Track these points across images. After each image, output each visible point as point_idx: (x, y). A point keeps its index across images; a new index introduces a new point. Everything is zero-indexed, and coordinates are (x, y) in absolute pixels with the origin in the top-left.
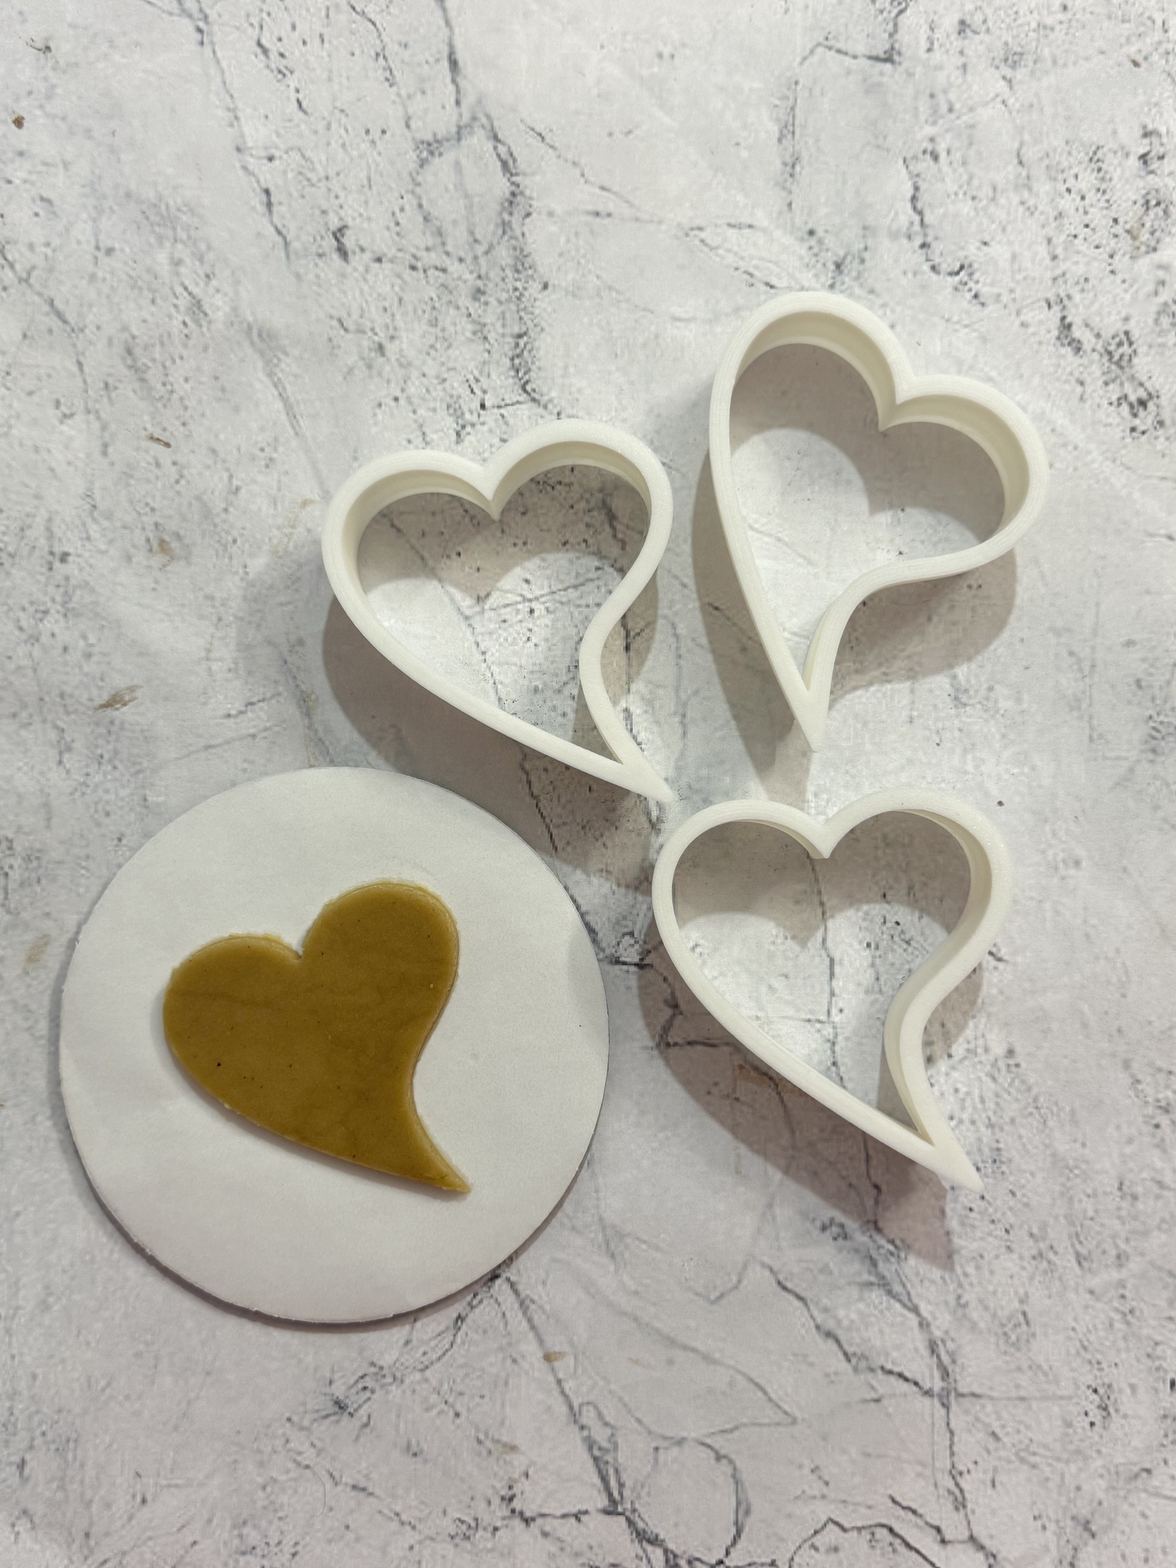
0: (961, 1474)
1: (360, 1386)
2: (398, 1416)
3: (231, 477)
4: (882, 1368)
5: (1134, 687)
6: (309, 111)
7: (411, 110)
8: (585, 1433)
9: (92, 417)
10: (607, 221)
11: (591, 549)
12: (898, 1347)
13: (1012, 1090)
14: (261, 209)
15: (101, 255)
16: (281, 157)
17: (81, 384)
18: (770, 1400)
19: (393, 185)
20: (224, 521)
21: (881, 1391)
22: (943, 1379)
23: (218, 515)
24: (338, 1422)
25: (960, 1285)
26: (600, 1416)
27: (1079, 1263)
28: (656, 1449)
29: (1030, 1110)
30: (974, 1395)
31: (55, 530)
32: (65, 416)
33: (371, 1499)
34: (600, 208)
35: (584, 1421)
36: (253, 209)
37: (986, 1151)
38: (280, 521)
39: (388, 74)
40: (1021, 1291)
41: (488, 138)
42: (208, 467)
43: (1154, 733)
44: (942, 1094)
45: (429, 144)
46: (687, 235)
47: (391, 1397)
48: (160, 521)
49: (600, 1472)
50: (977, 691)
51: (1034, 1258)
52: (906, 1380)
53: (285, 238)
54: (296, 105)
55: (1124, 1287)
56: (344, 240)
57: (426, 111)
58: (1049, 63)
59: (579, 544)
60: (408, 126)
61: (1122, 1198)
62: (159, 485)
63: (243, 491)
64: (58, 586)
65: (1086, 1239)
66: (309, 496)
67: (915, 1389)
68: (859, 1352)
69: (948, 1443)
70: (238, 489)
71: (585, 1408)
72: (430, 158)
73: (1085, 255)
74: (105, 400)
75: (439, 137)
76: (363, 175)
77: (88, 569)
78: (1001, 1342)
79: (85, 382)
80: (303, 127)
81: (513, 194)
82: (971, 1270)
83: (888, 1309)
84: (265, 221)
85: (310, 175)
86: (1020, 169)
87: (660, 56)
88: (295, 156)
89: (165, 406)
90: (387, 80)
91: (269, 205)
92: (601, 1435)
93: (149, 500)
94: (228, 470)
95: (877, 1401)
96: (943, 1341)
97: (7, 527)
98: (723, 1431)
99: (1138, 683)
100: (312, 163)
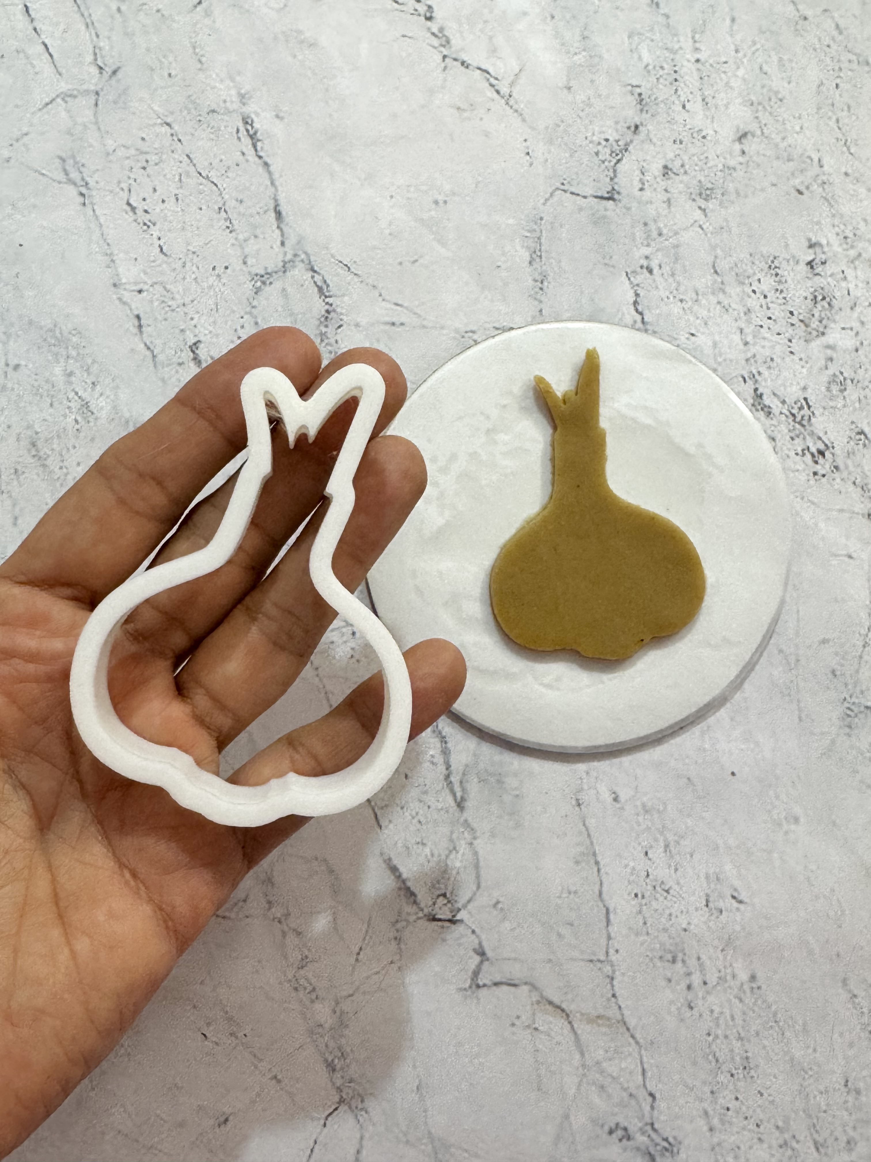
5: (830, 676)
6: (168, 254)
7: (247, 250)
10: (400, 329)
13: (756, 1009)
16: (147, 291)
27: (817, 1149)
29: (770, 1024)
34: (394, 320)
37: (738, 1059)
39: (228, 224)
41: (307, 270)
43: (849, 712)
45: (262, 276)
46: (463, 337)
51: (781, 1147)
53: (152, 352)
56: (197, 352)
57: (258, 250)
58: (733, 197)
60: (245, 263)
61: (848, 1093)
65: (821, 1128)
72: (263, 287)
73: (771, 341)
75: (269, 271)
76: (211, 302)
81: (328, 312)
84: (137, 339)
85: (170, 303)
86: (715, 276)
87: (436, 202)
88: (158, 288)
90: (228, 227)
91: (140, 326)
99: (833, 672)
100: (172, 293)
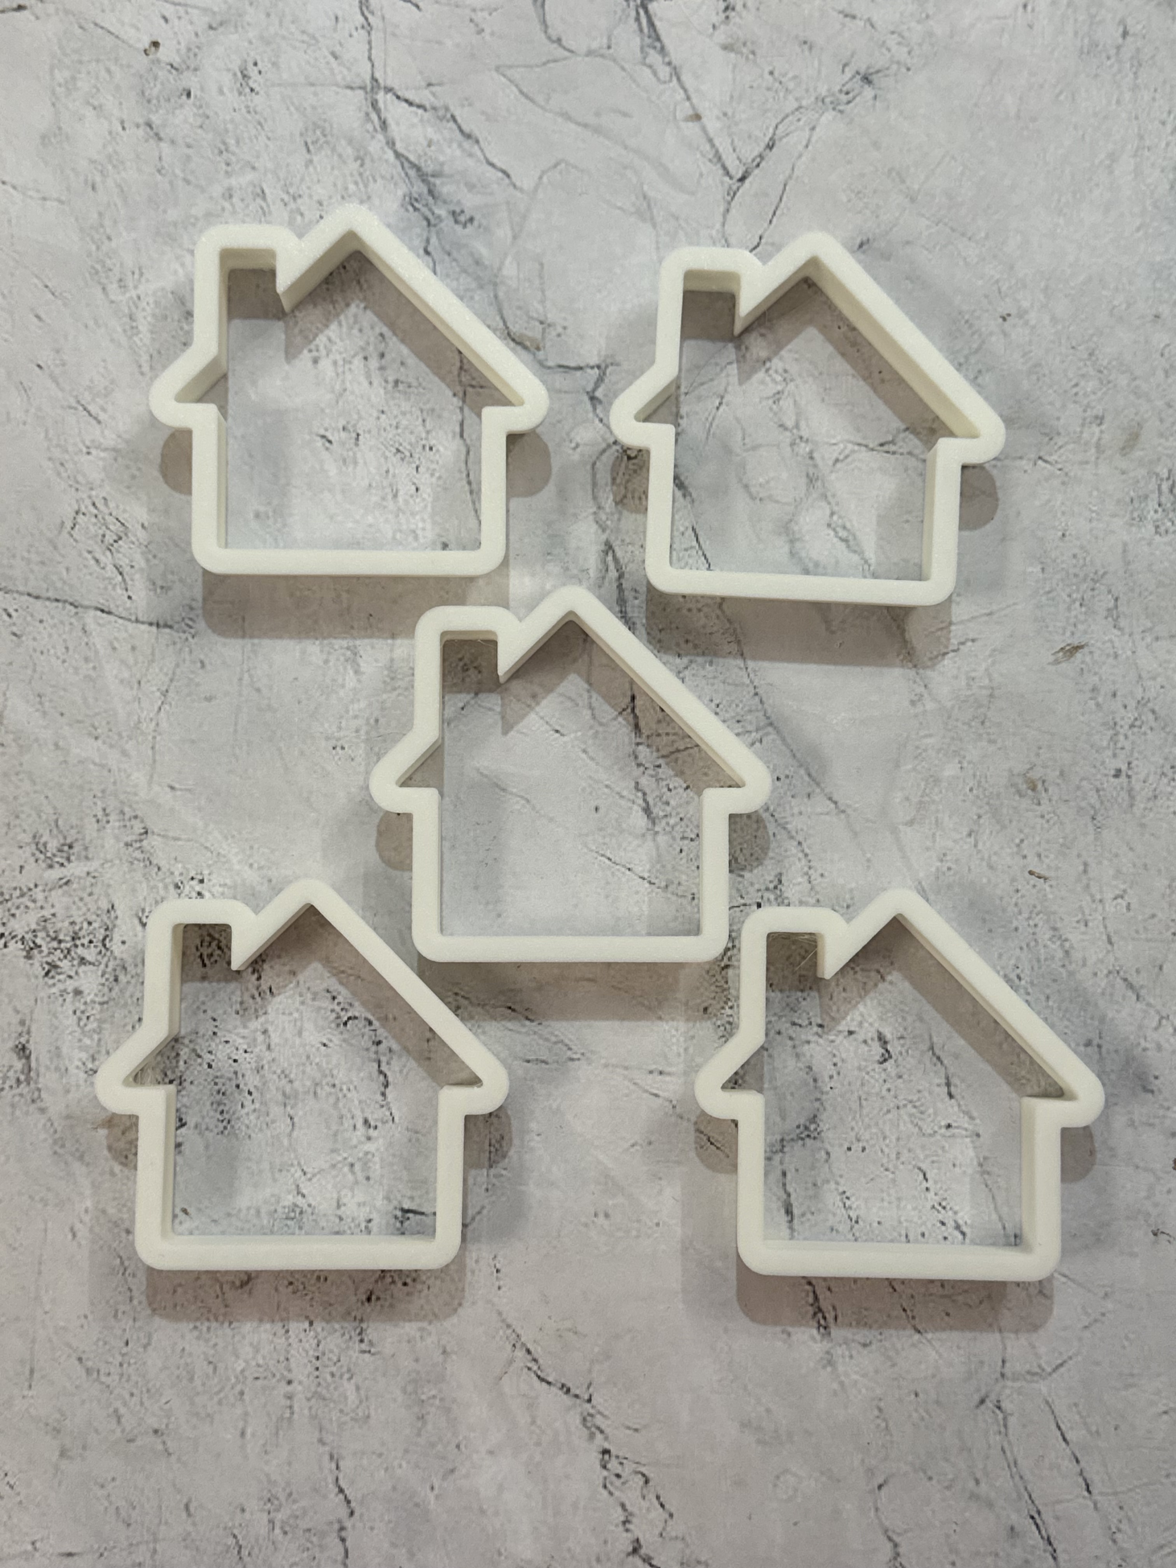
0: (363, 27)
1: (851, 95)
2: (819, 72)
3: (976, 846)
4: (425, 110)
8: (667, 60)
9: (1098, 897)
11: (665, 783)
12: (413, 126)
14: (954, 1081)
15: (1096, 1041)
17: (1109, 925)
18: (517, 86)
19: (839, 1099)
20: (981, 807)
21: (426, 92)
22: (376, 101)
23: (986, 813)
24: (868, 68)
25: (361, 174)
26: (655, 73)
28: (609, 47)
30: (352, 88)
31: (1126, 797)
32: (1122, 897)
33: (840, 8)
35: (668, 69)
36: (963, 1081)
38: (933, 807)
40: (311, 169)
42: (995, 853)
44: (372, 328)
47: (826, 87)
48: (1037, 808)
49: (655, 30)
50: (338, 660)
52: (406, 101)
54: (928, 1176)
55: (227, 172)
59: (675, 788)
62: (1037, 839)
63: (965, 833)
64: (1122, 748)
66: (908, 829)
67: (399, 93)
68: (444, 122)
69: (373, 51)
70: (970, 835)
71: (668, 78)
74: (1087, 912)
77: (1098, 764)
78: (328, 131)
79: (1105, 927)
80: (922, 1157)
82: (352, 187)
83: (420, 157)
89: (1035, 907)
92: (654, 57)
93: (1046, 826)
94: (979, 852)
95: (430, 85)
96: (375, 130)
97: (1168, 799)
98: (555, 61)
